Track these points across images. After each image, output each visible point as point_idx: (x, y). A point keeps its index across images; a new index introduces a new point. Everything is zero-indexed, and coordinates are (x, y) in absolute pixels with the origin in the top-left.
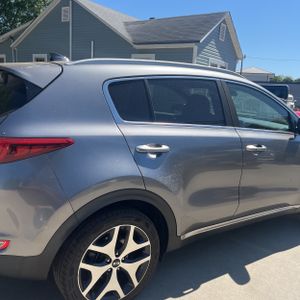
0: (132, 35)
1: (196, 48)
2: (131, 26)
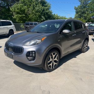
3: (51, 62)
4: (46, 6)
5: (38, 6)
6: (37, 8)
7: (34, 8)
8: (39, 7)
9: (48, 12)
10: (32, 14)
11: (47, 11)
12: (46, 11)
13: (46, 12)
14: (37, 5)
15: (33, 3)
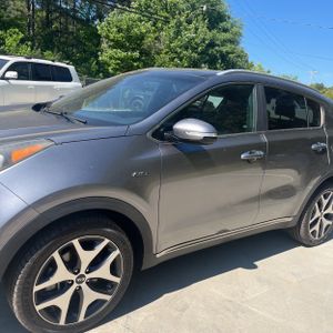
3: (64, 286)
4: (225, 30)
5: (192, 26)
6: (188, 35)
7: (178, 33)
8: (197, 29)
9: (228, 53)
10: (166, 53)
11: (224, 49)
12: (222, 48)
13: (221, 52)
14: (189, 22)
15: (180, 14)
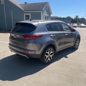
0: (23, 8)
1: (42, 12)
2: (22, 5)
